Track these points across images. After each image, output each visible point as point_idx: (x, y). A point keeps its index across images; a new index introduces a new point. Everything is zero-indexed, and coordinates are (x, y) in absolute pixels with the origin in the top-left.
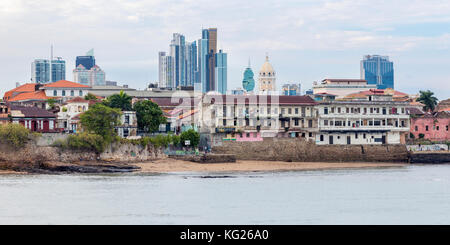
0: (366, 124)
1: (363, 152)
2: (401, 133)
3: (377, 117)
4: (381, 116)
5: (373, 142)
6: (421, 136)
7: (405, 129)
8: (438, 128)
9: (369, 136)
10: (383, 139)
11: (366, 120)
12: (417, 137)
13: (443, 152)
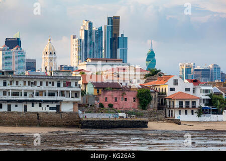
0: (41, 95)
1: (38, 118)
2: (74, 103)
3: (52, 89)
4: (55, 88)
5: (48, 110)
6: (111, 106)
7: (76, 100)
8: (126, 100)
9: (44, 105)
10: (58, 108)
11: (42, 91)
12: (106, 106)
13: (122, 119)
